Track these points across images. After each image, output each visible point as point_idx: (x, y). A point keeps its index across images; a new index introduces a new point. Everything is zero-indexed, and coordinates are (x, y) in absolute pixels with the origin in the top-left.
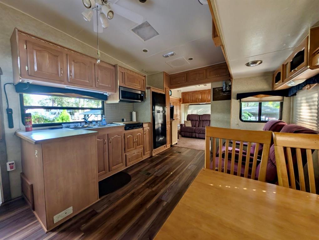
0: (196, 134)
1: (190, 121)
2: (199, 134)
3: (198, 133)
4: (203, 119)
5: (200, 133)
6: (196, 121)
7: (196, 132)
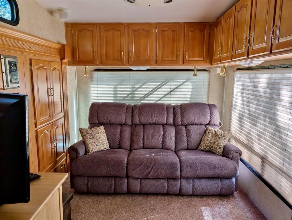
0: (132, 181)
1: (102, 128)
2: (143, 181)
3: (141, 179)
4: (144, 120)
5: (146, 178)
6: (121, 125)
7: (132, 173)
